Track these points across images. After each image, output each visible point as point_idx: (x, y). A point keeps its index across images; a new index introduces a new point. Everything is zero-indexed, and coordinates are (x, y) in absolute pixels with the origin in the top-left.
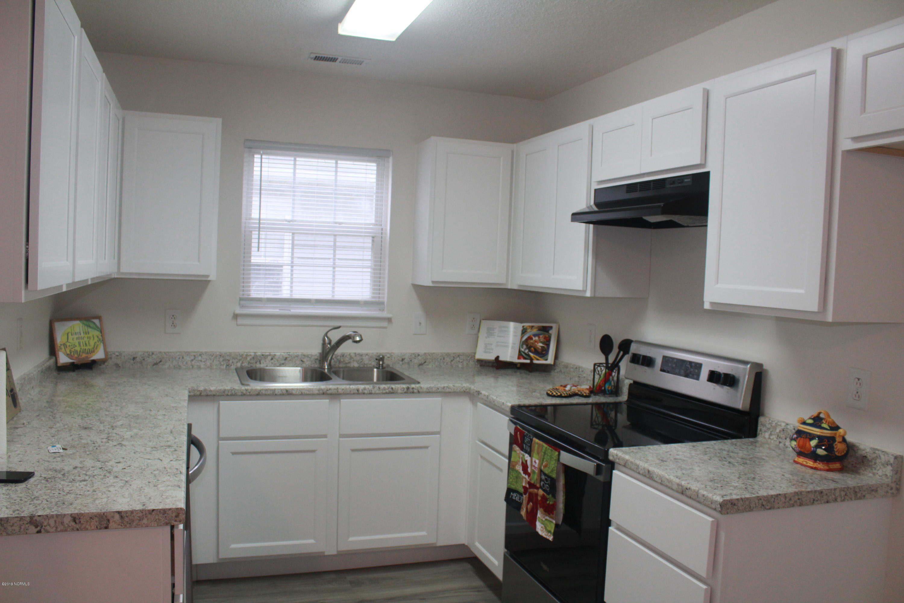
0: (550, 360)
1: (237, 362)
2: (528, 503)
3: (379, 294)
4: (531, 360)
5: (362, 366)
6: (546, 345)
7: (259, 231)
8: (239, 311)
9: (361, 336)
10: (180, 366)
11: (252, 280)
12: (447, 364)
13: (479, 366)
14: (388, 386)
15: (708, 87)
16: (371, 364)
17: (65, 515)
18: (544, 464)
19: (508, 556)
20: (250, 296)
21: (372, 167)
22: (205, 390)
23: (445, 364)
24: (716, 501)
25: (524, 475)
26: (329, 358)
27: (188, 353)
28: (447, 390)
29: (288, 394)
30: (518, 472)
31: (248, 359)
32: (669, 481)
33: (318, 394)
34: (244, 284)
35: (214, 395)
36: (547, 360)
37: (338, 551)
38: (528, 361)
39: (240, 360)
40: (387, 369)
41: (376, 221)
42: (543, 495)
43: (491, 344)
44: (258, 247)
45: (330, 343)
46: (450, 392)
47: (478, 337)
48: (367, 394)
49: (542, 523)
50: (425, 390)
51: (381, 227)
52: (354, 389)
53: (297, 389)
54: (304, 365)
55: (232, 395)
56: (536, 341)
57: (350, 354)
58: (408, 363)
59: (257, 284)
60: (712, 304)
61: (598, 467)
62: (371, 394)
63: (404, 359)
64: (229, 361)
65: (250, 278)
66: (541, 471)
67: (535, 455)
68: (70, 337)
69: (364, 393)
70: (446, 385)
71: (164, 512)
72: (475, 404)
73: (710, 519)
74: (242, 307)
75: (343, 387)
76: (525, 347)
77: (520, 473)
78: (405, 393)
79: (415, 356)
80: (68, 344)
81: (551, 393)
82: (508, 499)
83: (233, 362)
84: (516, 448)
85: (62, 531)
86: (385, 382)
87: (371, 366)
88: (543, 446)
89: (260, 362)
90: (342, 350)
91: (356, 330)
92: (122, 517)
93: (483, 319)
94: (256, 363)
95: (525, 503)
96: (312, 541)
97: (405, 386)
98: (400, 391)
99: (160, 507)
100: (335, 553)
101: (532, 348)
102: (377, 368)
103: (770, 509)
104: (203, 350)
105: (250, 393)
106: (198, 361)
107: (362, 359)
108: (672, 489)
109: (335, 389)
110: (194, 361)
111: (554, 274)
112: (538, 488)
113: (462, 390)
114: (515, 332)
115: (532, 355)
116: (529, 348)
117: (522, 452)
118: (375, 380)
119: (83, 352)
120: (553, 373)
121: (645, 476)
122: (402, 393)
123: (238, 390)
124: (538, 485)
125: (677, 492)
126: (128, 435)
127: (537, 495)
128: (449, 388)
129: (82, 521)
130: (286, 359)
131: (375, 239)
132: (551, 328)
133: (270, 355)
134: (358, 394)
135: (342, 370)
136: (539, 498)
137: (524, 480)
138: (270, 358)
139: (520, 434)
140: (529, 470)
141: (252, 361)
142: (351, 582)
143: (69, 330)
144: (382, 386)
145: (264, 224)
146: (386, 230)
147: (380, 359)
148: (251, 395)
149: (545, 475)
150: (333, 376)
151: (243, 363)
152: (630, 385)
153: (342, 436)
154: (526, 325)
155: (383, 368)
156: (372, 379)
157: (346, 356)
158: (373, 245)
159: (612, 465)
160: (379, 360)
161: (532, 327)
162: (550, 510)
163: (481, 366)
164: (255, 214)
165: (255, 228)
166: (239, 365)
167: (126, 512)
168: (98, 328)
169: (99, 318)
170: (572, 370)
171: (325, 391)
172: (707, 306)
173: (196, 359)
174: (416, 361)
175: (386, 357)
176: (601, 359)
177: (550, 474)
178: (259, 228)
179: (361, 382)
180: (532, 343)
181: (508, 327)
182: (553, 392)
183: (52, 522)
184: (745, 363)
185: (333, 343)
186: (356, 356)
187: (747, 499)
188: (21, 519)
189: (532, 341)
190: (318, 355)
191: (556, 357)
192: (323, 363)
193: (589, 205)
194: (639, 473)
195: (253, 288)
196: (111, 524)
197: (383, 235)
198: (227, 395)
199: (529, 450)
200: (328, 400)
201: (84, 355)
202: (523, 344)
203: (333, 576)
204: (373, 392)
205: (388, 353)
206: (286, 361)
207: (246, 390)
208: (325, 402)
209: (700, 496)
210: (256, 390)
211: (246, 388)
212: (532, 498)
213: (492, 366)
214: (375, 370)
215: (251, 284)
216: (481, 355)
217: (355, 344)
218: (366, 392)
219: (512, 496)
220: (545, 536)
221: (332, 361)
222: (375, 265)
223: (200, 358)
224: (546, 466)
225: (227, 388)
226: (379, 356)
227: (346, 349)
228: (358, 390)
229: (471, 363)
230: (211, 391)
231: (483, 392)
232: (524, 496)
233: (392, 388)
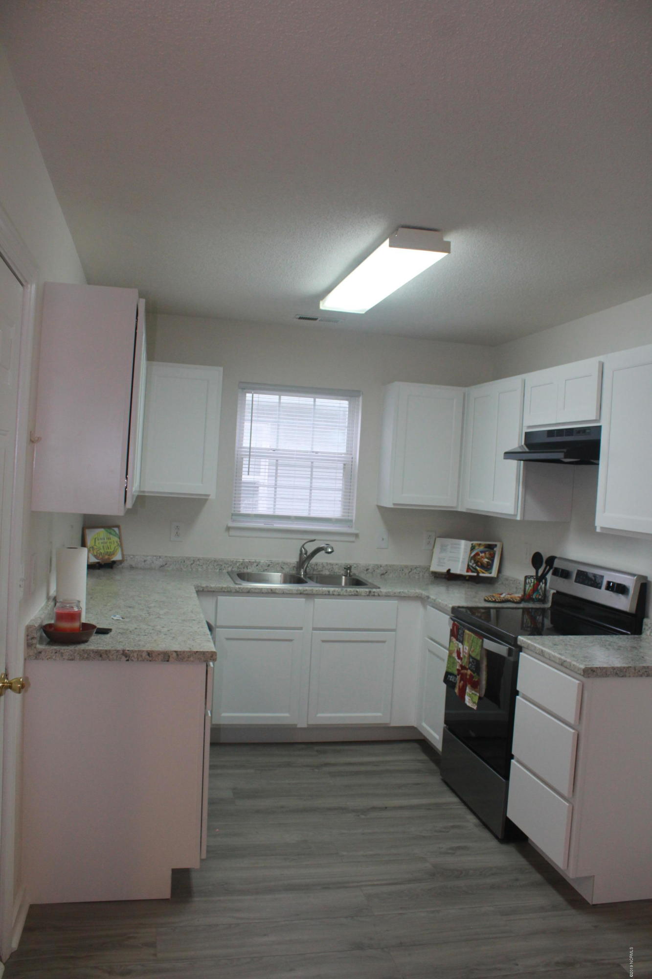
0: (494, 573)
1: (228, 567)
2: (460, 682)
3: (349, 513)
4: (478, 573)
5: (332, 574)
6: (491, 560)
7: (249, 458)
8: (231, 524)
9: (332, 548)
10: (181, 569)
11: (242, 499)
12: (405, 574)
13: (433, 577)
14: (354, 589)
15: (602, 360)
16: (340, 573)
17: (143, 651)
18: (472, 650)
19: (446, 729)
20: (240, 512)
21: (345, 404)
22: (207, 587)
23: (404, 574)
24: (581, 668)
25: (458, 660)
26: (305, 566)
27: (188, 559)
28: (403, 595)
29: (272, 593)
30: (454, 658)
31: (238, 565)
32: (554, 657)
33: (297, 594)
34: (236, 502)
35: (214, 591)
36: (491, 573)
37: (308, 725)
38: (475, 574)
39: (231, 565)
40: (353, 577)
41: (347, 451)
42: (471, 674)
43: (444, 559)
44: (249, 472)
45: (306, 554)
46: (405, 597)
47: (433, 553)
48: (336, 595)
49: (470, 696)
50: (384, 594)
51: (351, 456)
52: (326, 591)
53: (280, 589)
54: (284, 571)
55: (228, 592)
56: (482, 557)
57: (322, 564)
58: (372, 573)
59: (246, 502)
60: (602, 528)
61: (510, 651)
62: (339, 595)
63: (369, 569)
64: (222, 565)
65: (240, 497)
66: (470, 656)
67: (466, 643)
68: (97, 542)
69: (334, 595)
70: (402, 591)
71: (204, 653)
72: (425, 607)
73: (577, 682)
74: (234, 521)
75: (317, 589)
76: (473, 561)
77: (455, 659)
78: (368, 595)
79: (378, 567)
80: (95, 547)
81: (487, 599)
82: (446, 680)
83: (225, 567)
84: (454, 640)
85: (141, 661)
86: (352, 586)
87: (340, 574)
88: (471, 636)
89: (247, 567)
90: (316, 559)
91: (328, 543)
92: (177, 655)
93: (439, 537)
94: (244, 568)
95: (458, 682)
96: (287, 715)
97: (367, 590)
98: (363, 594)
99: (201, 650)
100: (305, 726)
101: (479, 563)
102: (345, 576)
103: (623, 676)
104: (201, 556)
105: (242, 590)
106: (196, 565)
107: (333, 568)
108: (556, 663)
109: (310, 590)
110: (194, 565)
111: (493, 500)
112: (467, 669)
113: (415, 595)
114: (465, 549)
115: (478, 569)
116: (476, 563)
117: (457, 642)
118: (343, 584)
119: (106, 554)
120: (497, 585)
121: (540, 654)
122: (365, 596)
123: (232, 588)
124: (467, 667)
125: (559, 664)
126: (162, 612)
127: (466, 674)
128: (404, 593)
129: (153, 655)
130: (269, 565)
131: (346, 466)
132: (496, 546)
133: (256, 562)
134: (328, 595)
135: (315, 576)
136: (468, 677)
137: (458, 664)
138: (255, 564)
139: (456, 627)
140: (462, 656)
141: (241, 567)
142: (317, 751)
143: (96, 536)
144: (349, 589)
145: (253, 452)
146: (356, 458)
147: (348, 568)
148: (243, 592)
149: (473, 658)
150: (308, 580)
151: (233, 568)
152: (554, 594)
153: (314, 629)
154: (475, 542)
155: (350, 576)
156: (340, 584)
157: (319, 565)
158: (344, 471)
159: (520, 649)
160: (347, 570)
161: (480, 545)
162: (475, 685)
163: (435, 577)
164: (246, 444)
165: (246, 455)
166: (230, 569)
167: (180, 652)
168: (117, 534)
169: (118, 527)
170: (511, 582)
171: (302, 591)
172: (598, 530)
173: (195, 563)
174: (379, 571)
175: (353, 567)
176: (532, 572)
177: (476, 658)
178: (250, 455)
179: (332, 586)
180: (479, 559)
181: (459, 545)
182: (489, 598)
183: (135, 655)
184: (633, 575)
185: (308, 554)
186: (327, 565)
187: (605, 668)
188: (118, 651)
189: (479, 557)
190: (296, 563)
191: (499, 571)
192: (300, 570)
193: (520, 445)
194: (536, 653)
195: (242, 506)
196: (171, 659)
197: (353, 463)
198: (224, 592)
199: (461, 639)
200: (304, 599)
201: (107, 557)
202: (471, 559)
203: (303, 746)
204: (341, 594)
205: (354, 564)
206: (270, 567)
207: (239, 588)
208: (302, 600)
209: (572, 665)
210: (247, 588)
211: (239, 586)
212: (463, 677)
213: (445, 578)
214: (344, 577)
215: (241, 502)
216: (434, 568)
217: (327, 555)
218: (335, 593)
219: (449, 678)
220: (471, 706)
221: (308, 568)
222: (346, 489)
223: (198, 563)
224: (473, 652)
225: (224, 586)
226: (347, 566)
227: (319, 559)
228: (329, 592)
229: (427, 575)
230: (211, 588)
231: (432, 597)
232: (458, 677)
233: (357, 591)
